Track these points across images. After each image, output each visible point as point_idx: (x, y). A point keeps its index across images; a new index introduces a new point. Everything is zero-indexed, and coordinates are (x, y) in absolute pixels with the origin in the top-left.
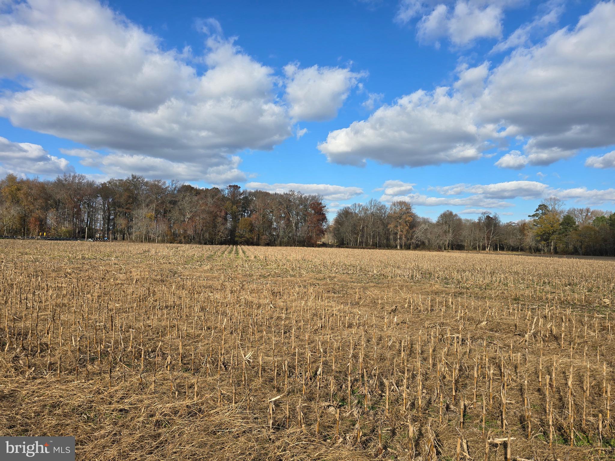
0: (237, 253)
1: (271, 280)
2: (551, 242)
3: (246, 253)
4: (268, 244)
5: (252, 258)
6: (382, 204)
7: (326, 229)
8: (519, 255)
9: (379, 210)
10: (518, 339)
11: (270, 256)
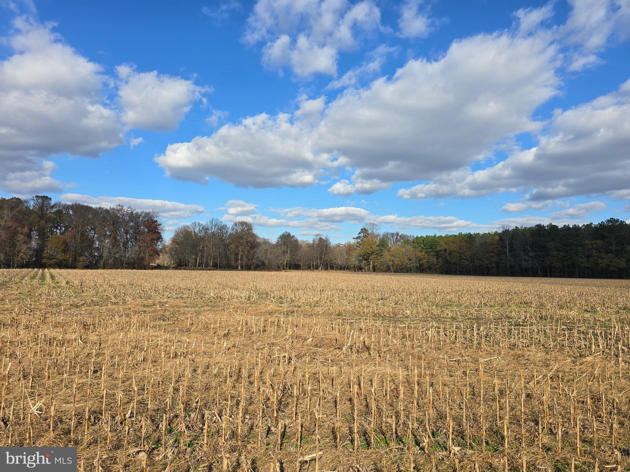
0: (43, 278)
1: (86, 310)
2: (370, 261)
3: (56, 279)
4: (87, 267)
5: (64, 284)
6: (224, 223)
7: (161, 249)
8: (345, 273)
9: (220, 230)
10: (338, 352)
11: (88, 281)
